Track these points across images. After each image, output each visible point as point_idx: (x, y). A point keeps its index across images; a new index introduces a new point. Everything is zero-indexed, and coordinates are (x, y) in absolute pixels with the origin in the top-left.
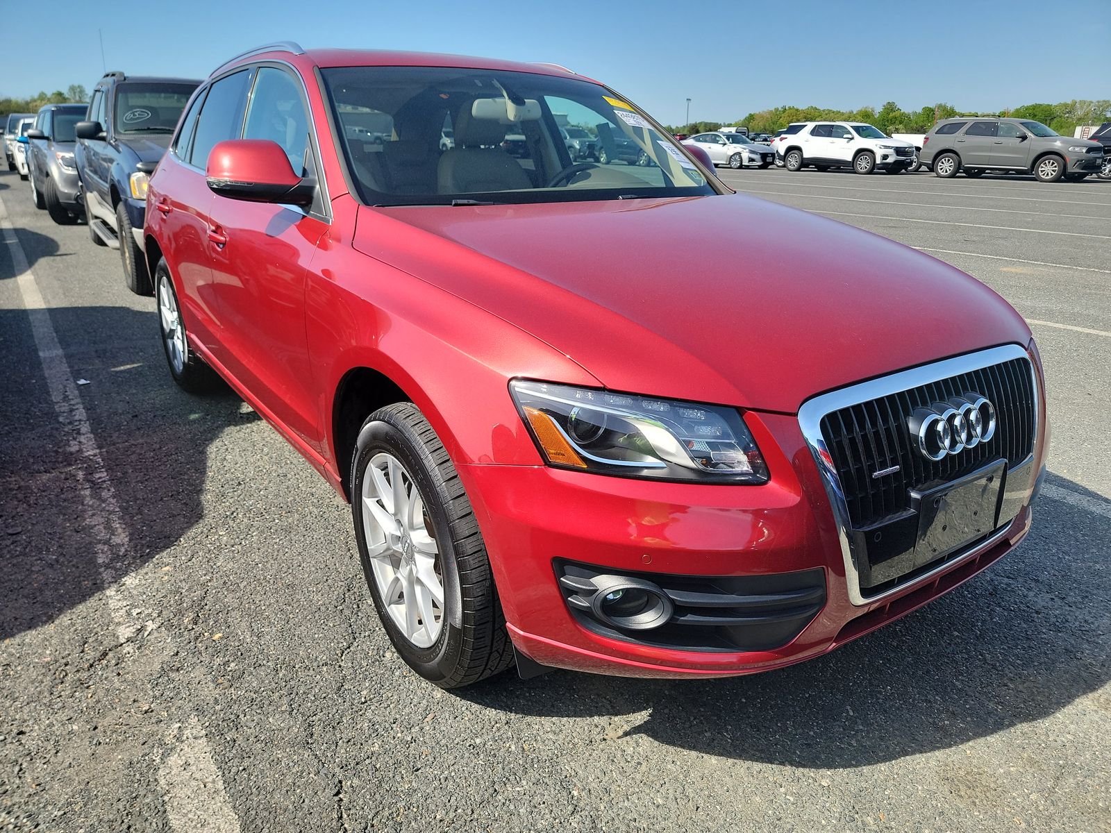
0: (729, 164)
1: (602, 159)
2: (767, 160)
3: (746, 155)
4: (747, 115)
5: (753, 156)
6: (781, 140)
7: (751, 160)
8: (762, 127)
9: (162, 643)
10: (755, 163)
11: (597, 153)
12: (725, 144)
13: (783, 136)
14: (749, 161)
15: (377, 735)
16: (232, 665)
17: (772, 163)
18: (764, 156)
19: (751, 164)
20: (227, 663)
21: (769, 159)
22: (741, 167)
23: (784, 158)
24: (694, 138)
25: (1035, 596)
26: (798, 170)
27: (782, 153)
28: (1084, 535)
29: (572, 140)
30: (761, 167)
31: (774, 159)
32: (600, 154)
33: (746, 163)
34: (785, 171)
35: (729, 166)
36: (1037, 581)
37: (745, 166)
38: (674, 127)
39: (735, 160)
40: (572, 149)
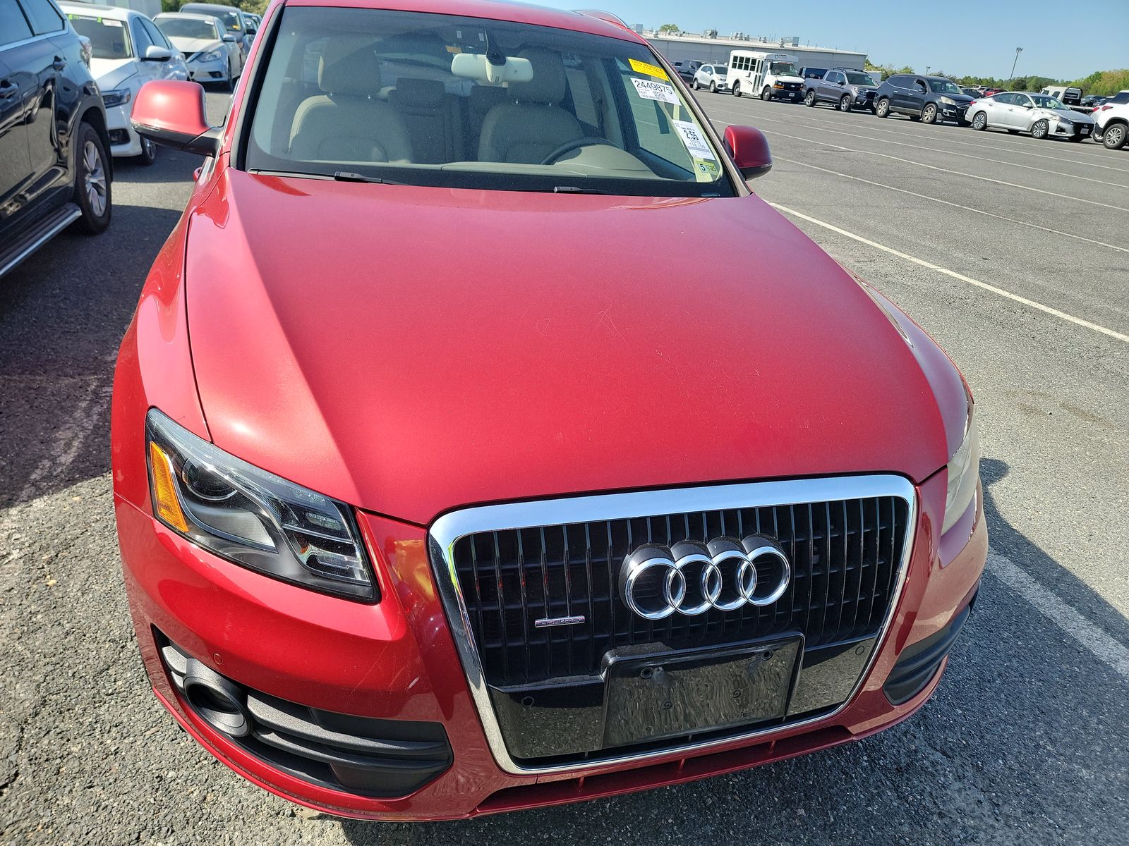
0: (1031, 132)
1: (879, 111)
2: (1081, 133)
3: (1053, 125)
4: (1093, 73)
5: (1064, 125)
6: (1105, 109)
7: (1060, 129)
8: (1109, 89)
9: (10, 575)
10: (1063, 134)
11: (875, 104)
12: (1031, 108)
13: (1108, 104)
14: (1057, 131)
15: (90, 735)
16: (39, 616)
17: (1088, 136)
18: (1078, 127)
19: (1059, 134)
20: (36, 613)
21: (1084, 131)
22: (1046, 136)
23: (1103, 132)
24: (994, 97)
25: (959, 791)
26: (1119, 148)
27: (1102, 125)
28: (1100, 722)
29: (850, 85)
30: (1071, 140)
31: (1090, 132)
32: (878, 105)
33: (1052, 132)
34: (1101, 148)
35: (1031, 134)
36: (979, 769)
37: (1051, 135)
38: (996, 80)
39: (1040, 127)
40: (848, 97)
